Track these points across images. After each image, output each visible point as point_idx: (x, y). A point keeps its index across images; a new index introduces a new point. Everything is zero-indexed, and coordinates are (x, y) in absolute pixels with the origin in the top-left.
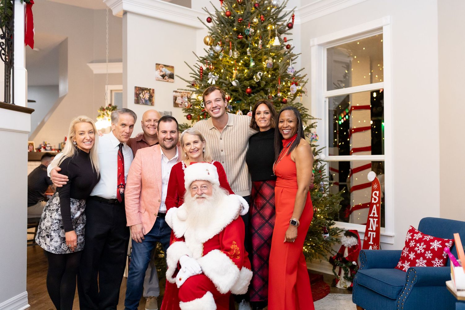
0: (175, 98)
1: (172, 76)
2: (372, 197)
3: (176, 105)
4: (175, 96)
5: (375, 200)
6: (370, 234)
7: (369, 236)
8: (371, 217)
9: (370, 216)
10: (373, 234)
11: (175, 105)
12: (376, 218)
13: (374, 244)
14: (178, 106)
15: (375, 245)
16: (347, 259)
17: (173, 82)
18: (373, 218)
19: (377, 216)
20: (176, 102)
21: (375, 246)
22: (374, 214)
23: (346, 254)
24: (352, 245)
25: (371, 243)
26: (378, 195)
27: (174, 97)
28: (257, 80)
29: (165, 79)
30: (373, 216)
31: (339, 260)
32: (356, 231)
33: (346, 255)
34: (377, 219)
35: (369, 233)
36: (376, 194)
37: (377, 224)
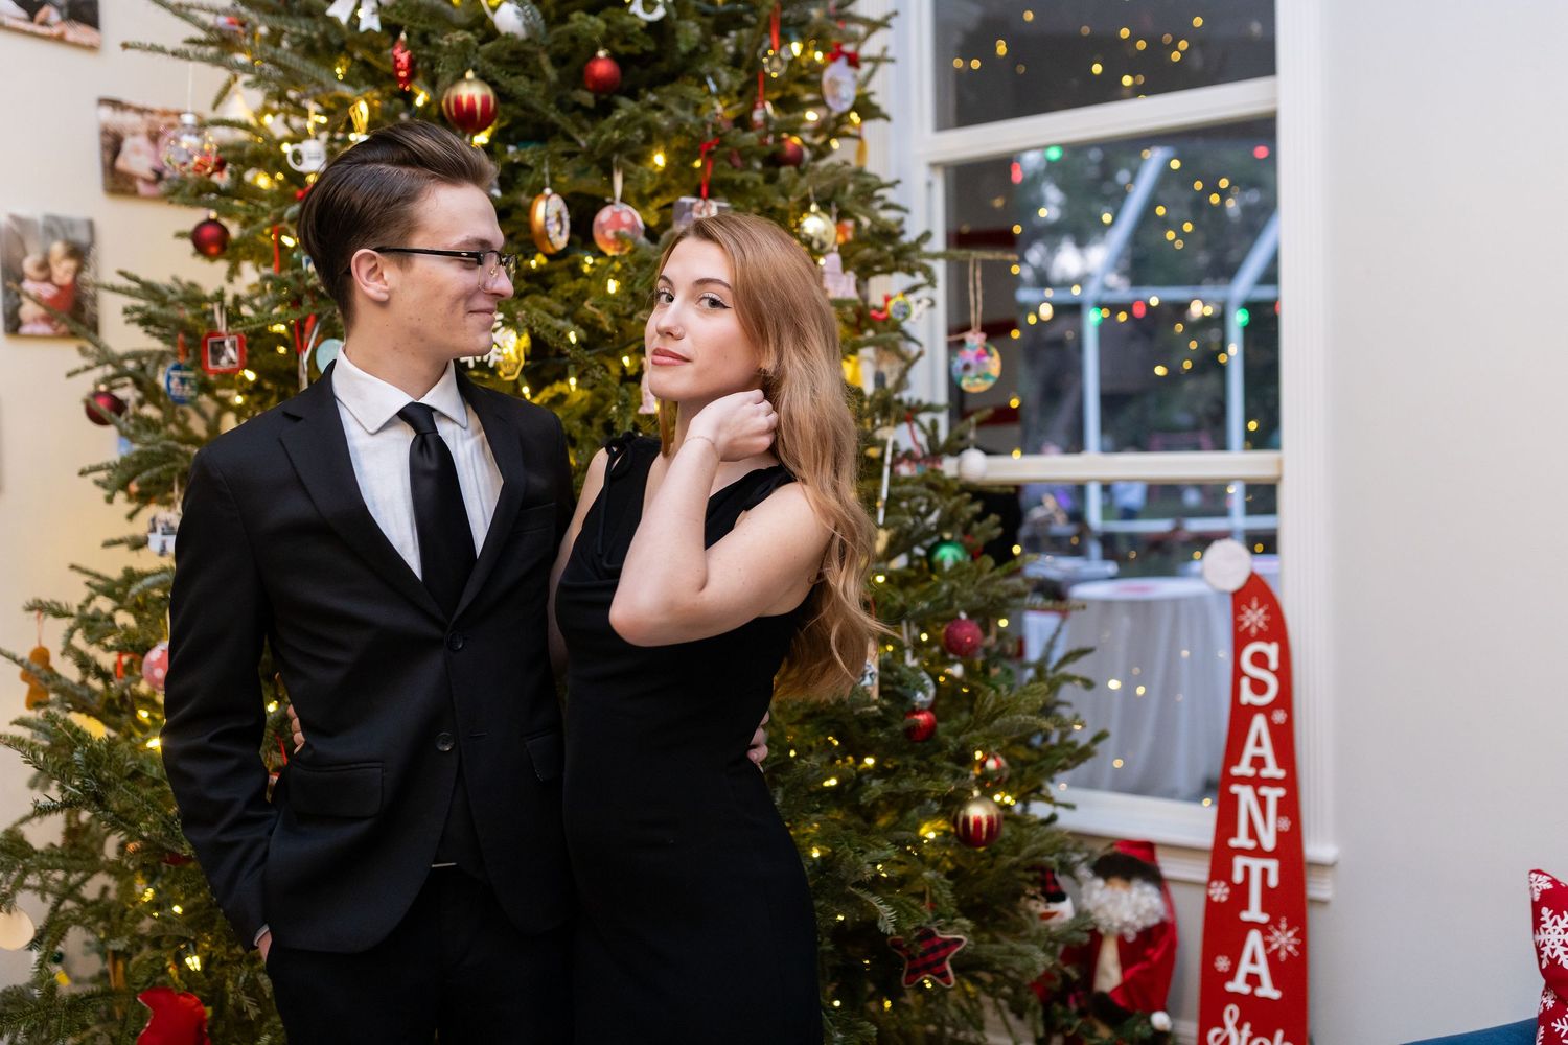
0: (113, 144)
1: (85, 11)
2: (1238, 673)
3: (119, 183)
4: (111, 129)
5: (1259, 687)
6: (1247, 870)
7: (1238, 877)
8: (1243, 780)
9: (1236, 771)
10: (1265, 872)
11: (116, 182)
12: (1272, 782)
13: (1274, 921)
14: (130, 188)
15: (1283, 926)
16: (1120, 1002)
17: (91, 48)
18: (1256, 782)
19: (1280, 774)
20: (121, 164)
21: (1279, 929)
22: (1258, 762)
23: (1110, 974)
24: (1140, 925)
25: (1254, 913)
26: (1274, 664)
27: (105, 132)
28: (650, 12)
29: (44, 23)
30: (1251, 772)
31: (1074, 1008)
32: (1148, 847)
33: (1107, 974)
34: (1280, 792)
35: (1239, 862)
36: (1260, 660)
37: (1280, 813)
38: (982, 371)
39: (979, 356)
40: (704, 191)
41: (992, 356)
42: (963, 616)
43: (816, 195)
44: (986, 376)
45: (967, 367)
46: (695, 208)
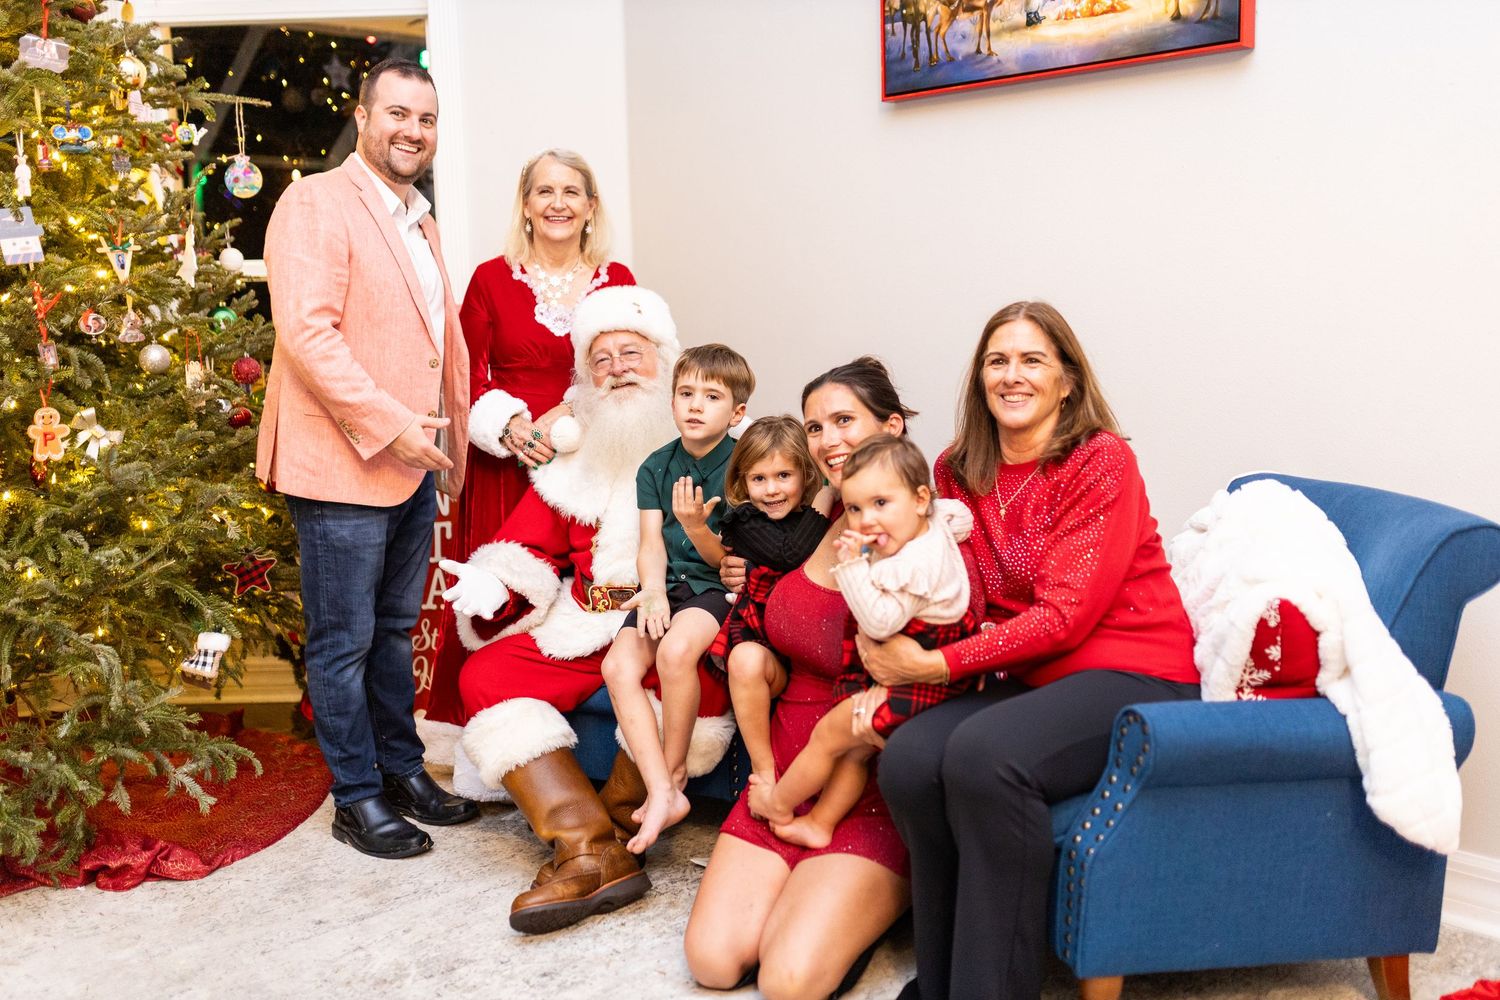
38: (249, 184)
39: (245, 173)
40: (44, 31)
41: (256, 173)
42: (246, 355)
43: (128, 44)
44: (253, 187)
45: (236, 180)
46: (37, 44)
